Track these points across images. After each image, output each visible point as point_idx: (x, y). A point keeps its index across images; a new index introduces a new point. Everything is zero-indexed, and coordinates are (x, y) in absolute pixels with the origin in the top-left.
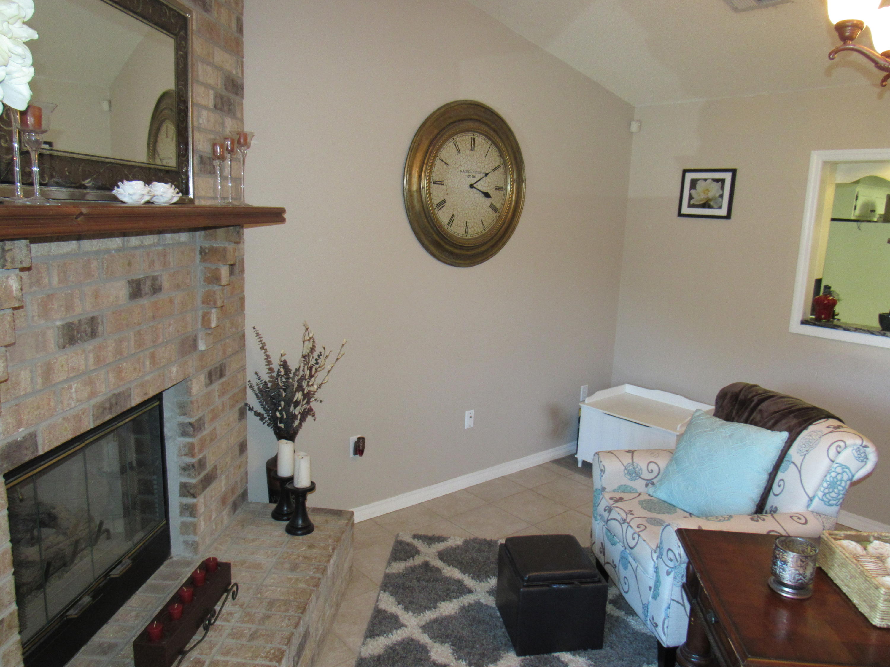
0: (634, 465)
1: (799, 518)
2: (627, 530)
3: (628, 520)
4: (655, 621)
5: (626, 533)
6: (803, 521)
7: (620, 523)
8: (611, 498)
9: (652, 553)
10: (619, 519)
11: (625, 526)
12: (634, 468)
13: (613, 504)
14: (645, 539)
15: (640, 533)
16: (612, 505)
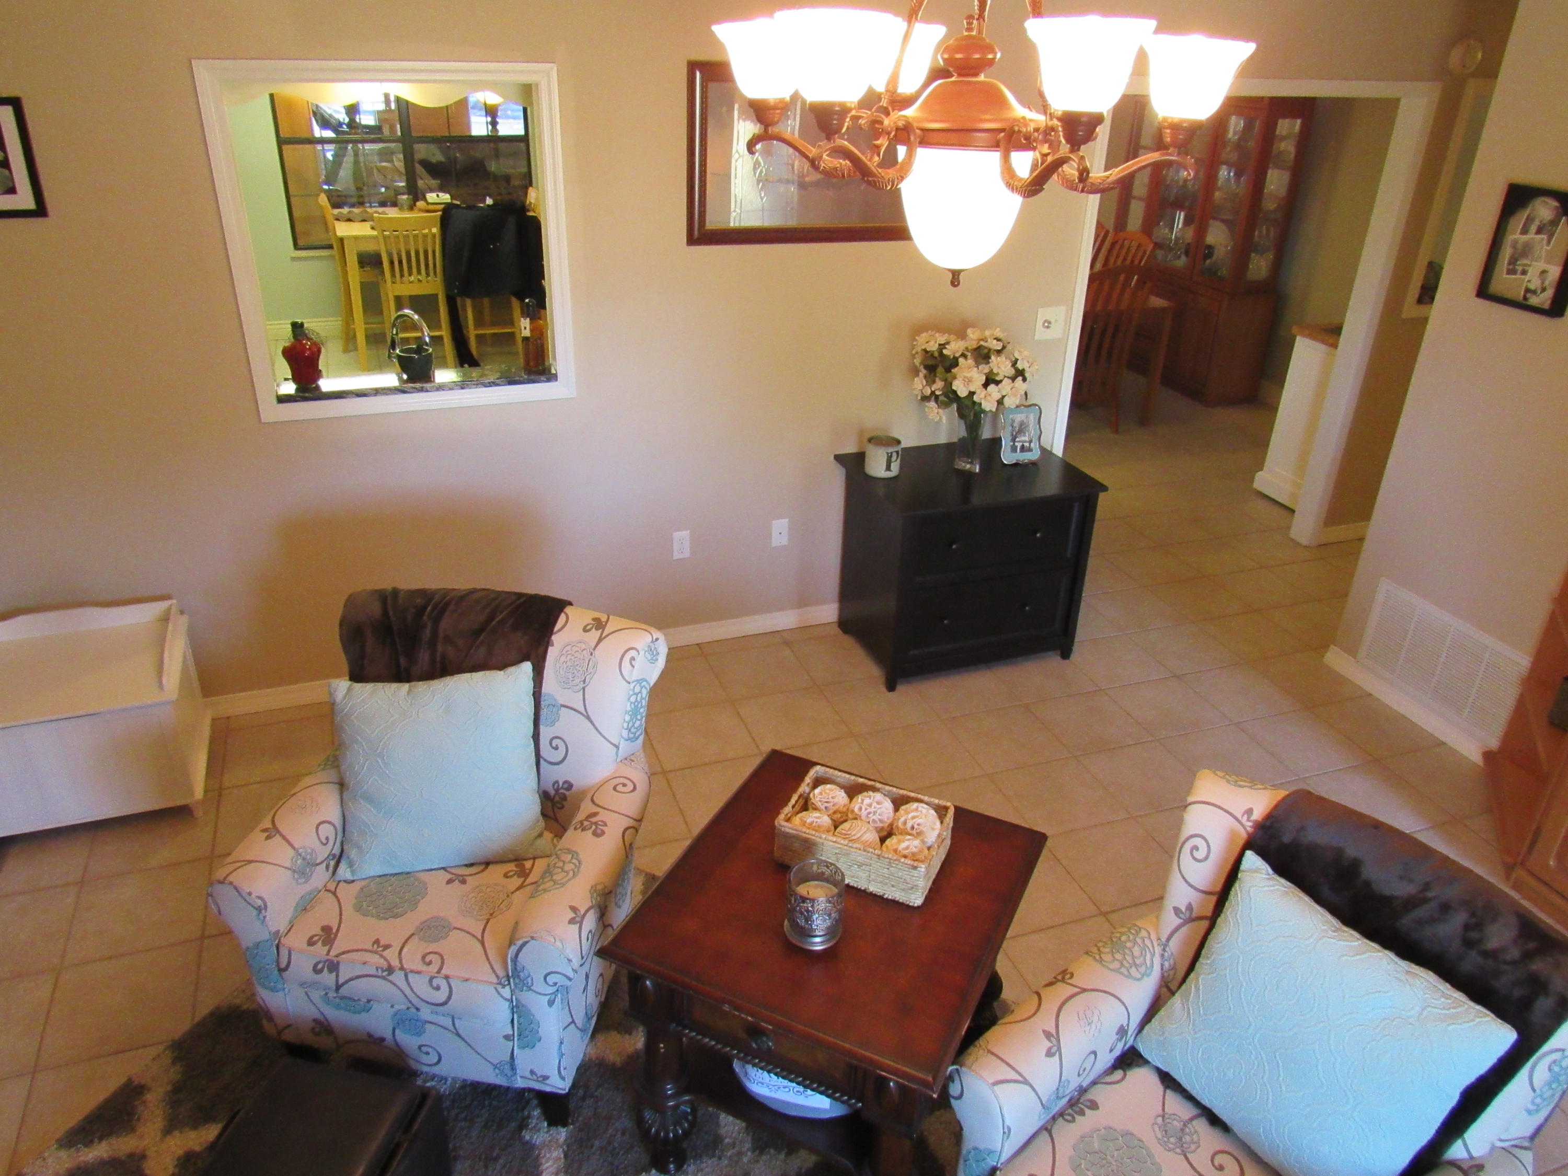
0: (300, 855)
1: (624, 785)
2: (409, 984)
3: (395, 963)
4: (539, 1074)
5: (412, 989)
6: (630, 787)
7: (384, 978)
8: (311, 943)
9: (499, 993)
10: (373, 972)
11: (398, 977)
12: (304, 859)
13: (329, 951)
14: (467, 976)
15: (444, 972)
16: (328, 954)
